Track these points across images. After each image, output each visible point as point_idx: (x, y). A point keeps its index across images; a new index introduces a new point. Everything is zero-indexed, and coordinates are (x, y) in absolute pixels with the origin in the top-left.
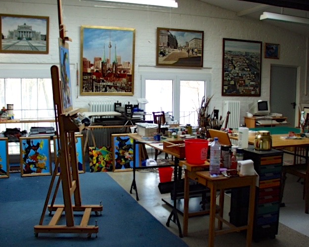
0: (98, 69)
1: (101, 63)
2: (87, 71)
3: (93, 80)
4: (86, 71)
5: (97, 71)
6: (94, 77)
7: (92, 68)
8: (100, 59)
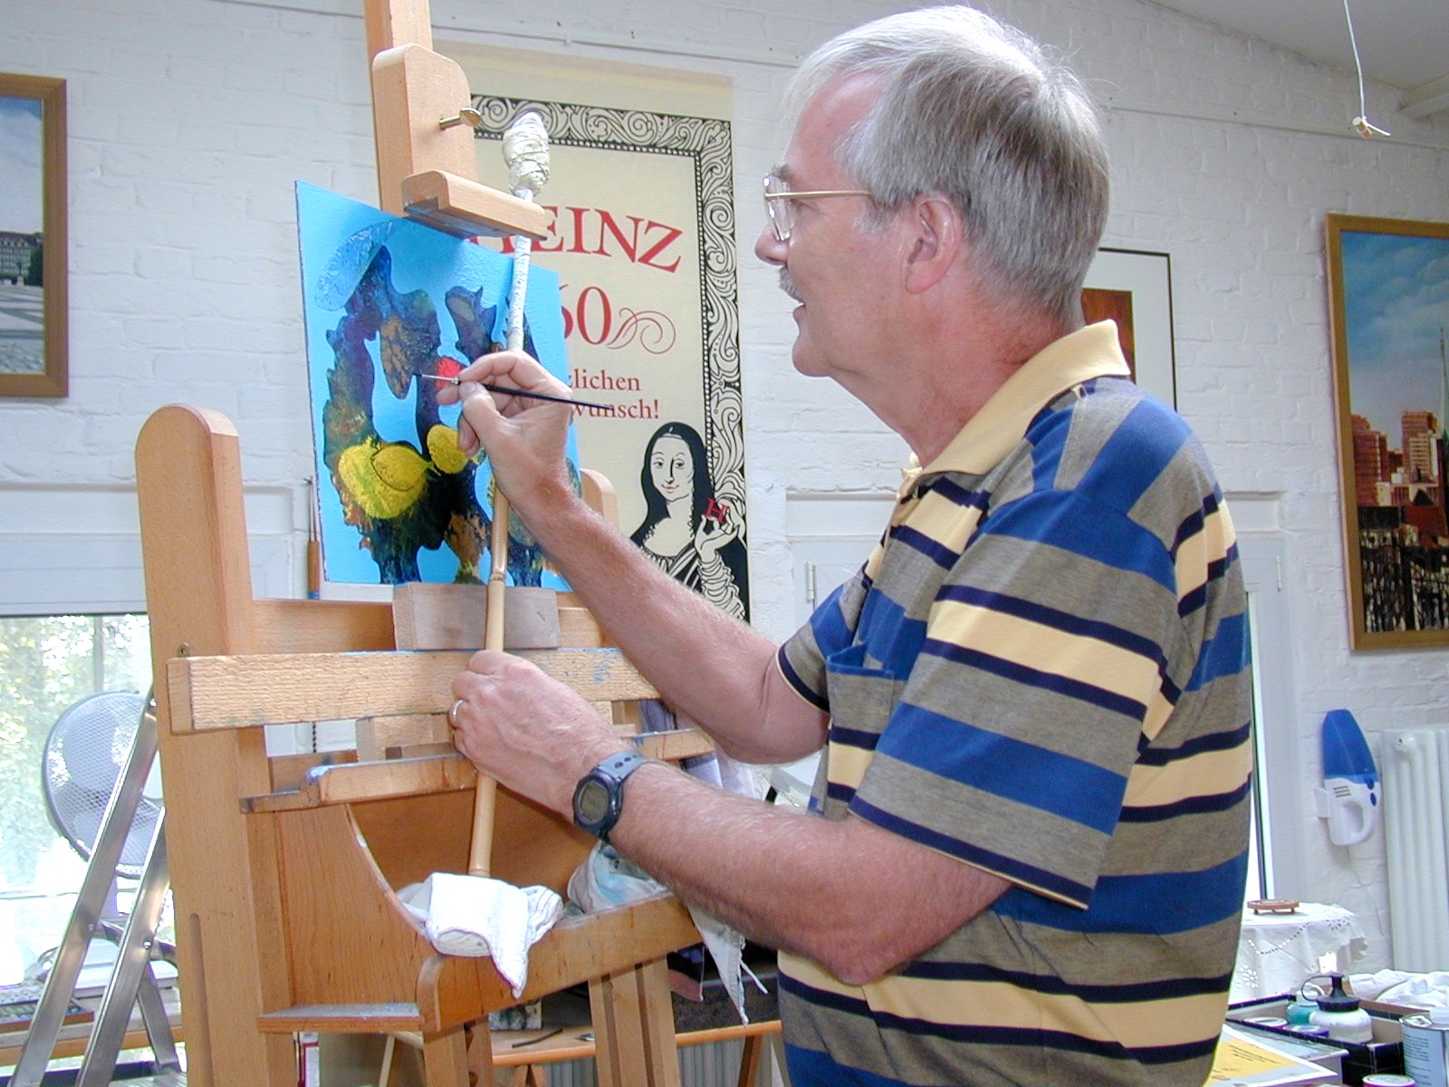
0: (1423, 487)
1: (1434, 442)
2: (1374, 496)
3: (1407, 553)
4: (1370, 502)
5: (1420, 493)
6: (1412, 536)
7: (1397, 478)
8: (1431, 420)
